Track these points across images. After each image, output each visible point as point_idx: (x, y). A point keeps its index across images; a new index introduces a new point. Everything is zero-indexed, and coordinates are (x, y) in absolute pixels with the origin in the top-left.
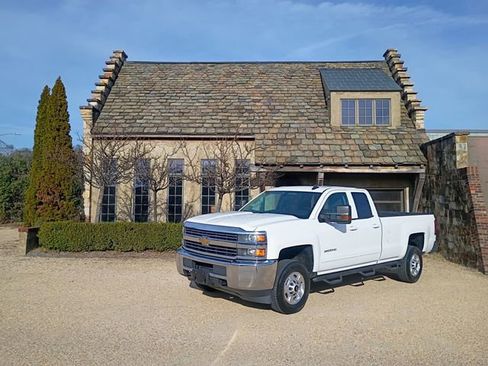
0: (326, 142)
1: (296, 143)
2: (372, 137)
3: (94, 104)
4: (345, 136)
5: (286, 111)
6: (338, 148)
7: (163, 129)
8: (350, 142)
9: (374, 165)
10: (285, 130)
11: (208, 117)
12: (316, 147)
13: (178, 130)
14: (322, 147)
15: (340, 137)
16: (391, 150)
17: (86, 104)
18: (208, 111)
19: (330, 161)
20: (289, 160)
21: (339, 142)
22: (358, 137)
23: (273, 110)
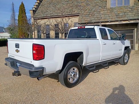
0: (104, 14)
1: (93, 15)
2: (121, 11)
3: (34, 9)
4: (111, 11)
5: (92, 4)
6: (107, 16)
7: (52, 15)
8: (113, 13)
9: (120, 21)
10: (90, 11)
11: (66, 10)
12: (100, 16)
13: (56, 15)
14: (102, 16)
15: (109, 12)
16: (128, 15)
17: (32, 9)
18: (67, 7)
19: (103, 20)
20: (89, 21)
21: (108, 14)
22: (116, 11)
23: (88, 5)
